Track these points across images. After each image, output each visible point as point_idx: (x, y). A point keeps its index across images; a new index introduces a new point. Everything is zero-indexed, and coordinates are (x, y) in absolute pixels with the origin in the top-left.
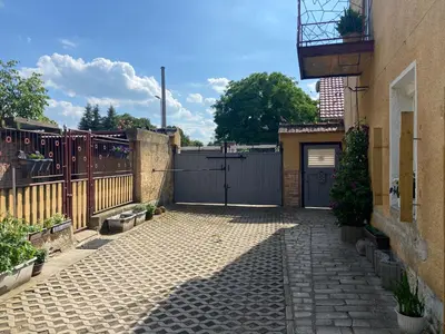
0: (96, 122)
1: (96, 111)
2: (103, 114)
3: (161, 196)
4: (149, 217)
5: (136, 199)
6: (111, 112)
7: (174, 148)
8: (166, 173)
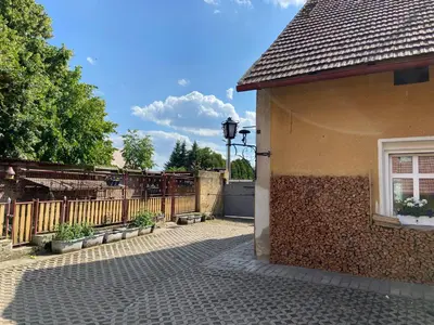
0: (182, 156)
1: (184, 146)
2: (189, 148)
3: (214, 210)
4: (203, 220)
5: (197, 210)
6: (195, 146)
7: (224, 180)
8: (218, 196)
